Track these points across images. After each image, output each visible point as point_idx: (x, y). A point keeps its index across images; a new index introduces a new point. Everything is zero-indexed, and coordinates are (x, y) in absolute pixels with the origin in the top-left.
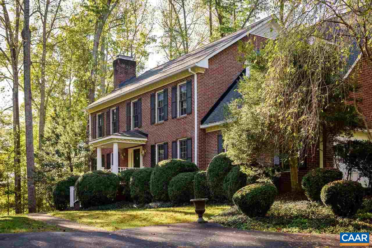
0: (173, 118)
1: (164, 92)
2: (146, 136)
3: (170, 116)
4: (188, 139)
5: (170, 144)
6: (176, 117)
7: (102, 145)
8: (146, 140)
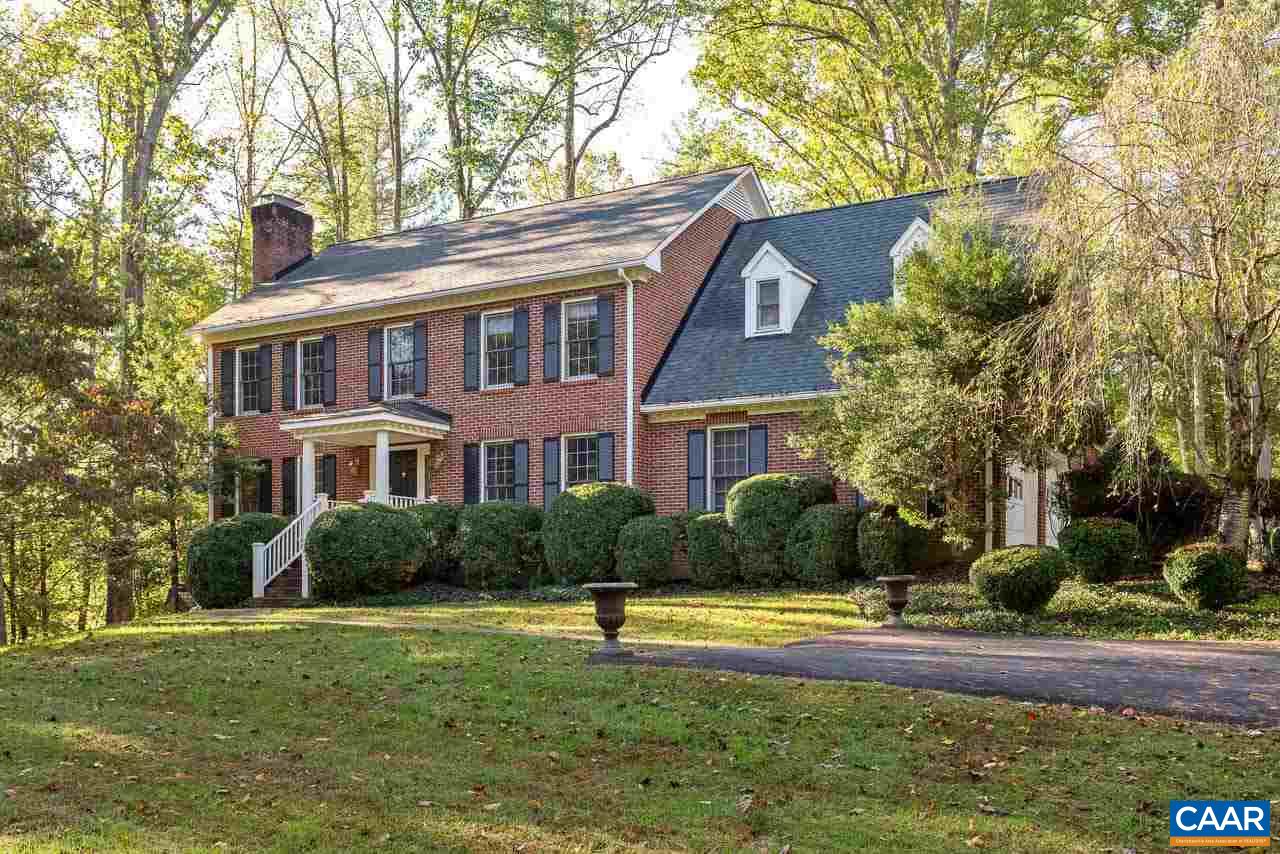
0: (546, 381)
1: (516, 313)
2: (446, 418)
3: (537, 375)
4: (602, 436)
5: (537, 444)
6: (557, 379)
7: (319, 437)
8: (447, 428)
